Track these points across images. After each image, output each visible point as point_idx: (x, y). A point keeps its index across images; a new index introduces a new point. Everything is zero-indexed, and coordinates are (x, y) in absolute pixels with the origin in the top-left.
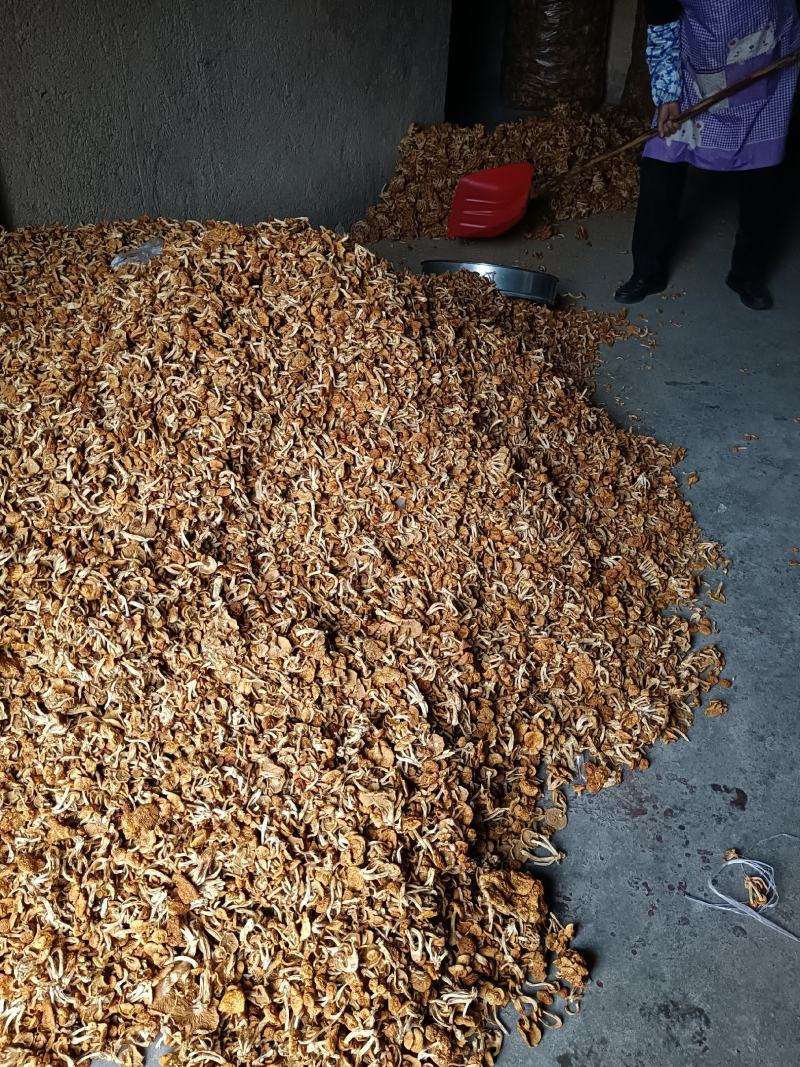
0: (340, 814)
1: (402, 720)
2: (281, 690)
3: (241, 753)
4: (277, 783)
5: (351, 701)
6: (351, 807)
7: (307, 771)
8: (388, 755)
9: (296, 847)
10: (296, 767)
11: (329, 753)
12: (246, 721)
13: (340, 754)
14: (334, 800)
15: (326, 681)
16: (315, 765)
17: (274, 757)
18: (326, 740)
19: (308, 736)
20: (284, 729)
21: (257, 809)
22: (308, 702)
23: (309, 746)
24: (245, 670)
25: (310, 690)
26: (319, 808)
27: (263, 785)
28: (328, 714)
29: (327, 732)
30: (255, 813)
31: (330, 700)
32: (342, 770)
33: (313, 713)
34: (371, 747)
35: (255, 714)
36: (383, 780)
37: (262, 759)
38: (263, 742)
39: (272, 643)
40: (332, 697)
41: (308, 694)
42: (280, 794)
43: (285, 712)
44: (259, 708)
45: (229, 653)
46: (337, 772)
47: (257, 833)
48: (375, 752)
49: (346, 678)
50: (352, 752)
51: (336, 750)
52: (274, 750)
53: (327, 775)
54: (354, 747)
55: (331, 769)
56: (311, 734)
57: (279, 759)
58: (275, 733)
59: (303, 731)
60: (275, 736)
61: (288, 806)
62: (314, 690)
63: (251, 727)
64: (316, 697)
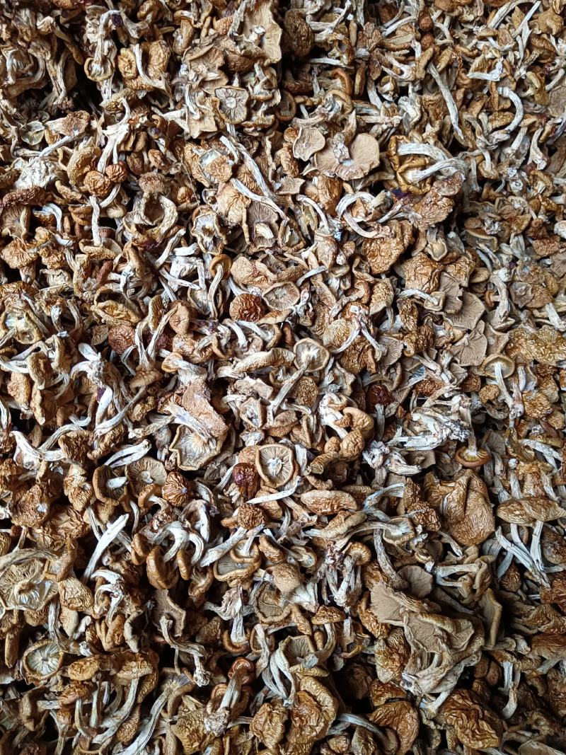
0: (307, 598)
1: (539, 456)
2: (307, 253)
3: (146, 338)
4: (197, 449)
5: (446, 360)
6: (340, 596)
7: (276, 458)
8: (480, 519)
9: (164, 624)
10: (259, 435)
11: (348, 443)
12: (201, 280)
13: (373, 458)
14: (307, 559)
15: (414, 288)
16: (302, 454)
17: (217, 388)
18: (354, 411)
19: (319, 382)
20: (271, 337)
21: (117, 482)
22: (353, 308)
23: (308, 403)
24: (250, 164)
25: (371, 287)
26: (263, 561)
27: (163, 437)
28: (385, 357)
29: (364, 395)
30: (106, 492)
31: (403, 331)
32: (360, 499)
33: (354, 335)
34: (446, 478)
35: (227, 276)
36: (442, 572)
37: (190, 378)
38: (210, 338)
39: (338, 138)
40: (411, 326)
41: (362, 291)
42: (190, 478)
43: (292, 303)
44: (241, 268)
45: (231, 104)
46: (347, 499)
47: (86, 542)
48: (451, 495)
49: (457, 304)
50: (400, 467)
51: (367, 446)
52: (226, 372)
53: (320, 496)
54: (409, 458)
55: (338, 486)
56: (328, 379)
57: (230, 397)
58: (247, 333)
59: (312, 363)
60: (242, 340)
61: (192, 517)
62: (380, 290)
63: (205, 297)
64: (376, 307)
